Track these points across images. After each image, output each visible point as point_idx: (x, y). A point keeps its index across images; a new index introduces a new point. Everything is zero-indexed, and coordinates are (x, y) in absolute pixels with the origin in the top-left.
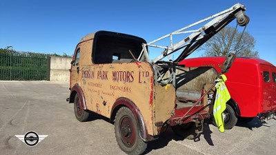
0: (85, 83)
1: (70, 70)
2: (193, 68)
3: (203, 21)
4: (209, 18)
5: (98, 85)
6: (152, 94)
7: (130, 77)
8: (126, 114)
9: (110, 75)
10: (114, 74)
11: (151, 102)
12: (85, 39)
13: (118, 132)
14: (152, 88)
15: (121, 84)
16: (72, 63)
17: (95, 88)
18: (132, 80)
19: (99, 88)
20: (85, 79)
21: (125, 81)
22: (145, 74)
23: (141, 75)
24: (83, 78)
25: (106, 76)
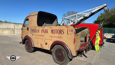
0: (33, 35)
1: (22, 29)
2: (79, 28)
3: (91, 10)
4: (94, 9)
5: (42, 36)
6: (75, 39)
7: (62, 32)
8: (59, 48)
9: (49, 31)
10: (52, 31)
11: (74, 42)
12: (31, 15)
13: (54, 56)
14: (75, 36)
15: (57, 35)
16: (23, 26)
17: (40, 37)
18: (63, 33)
19: (42, 37)
20: (33, 33)
21: (59, 34)
22: (71, 31)
23: (69, 31)
24: (31, 33)
25: (47, 31)
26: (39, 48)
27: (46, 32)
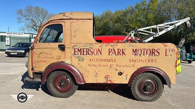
0: (81, 60)
5: (109, 61)
7: (156, 53)
9: (128, 52)
10: (135, 51)
11: (176, 66)
17: (103, 63)
18: (158, 54)
19: (110, 63)
20: (82, 56)
21: (149, 55)
22: (171, 51)
23: (168, 51)
24: (77, 56)
25: (123, 52)
26: (101, 84)
27: (121, 53)
